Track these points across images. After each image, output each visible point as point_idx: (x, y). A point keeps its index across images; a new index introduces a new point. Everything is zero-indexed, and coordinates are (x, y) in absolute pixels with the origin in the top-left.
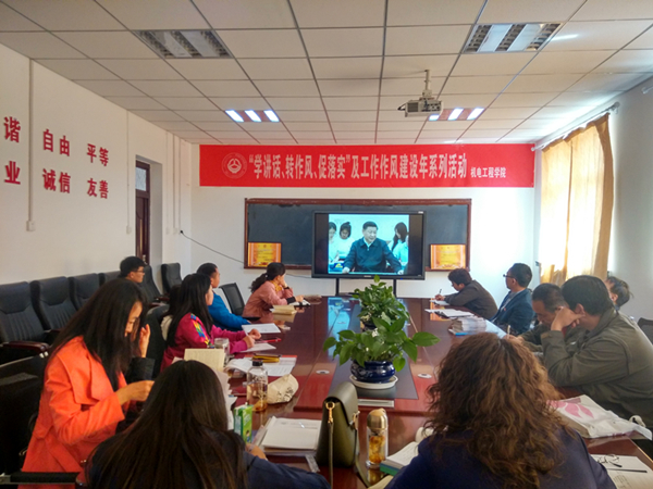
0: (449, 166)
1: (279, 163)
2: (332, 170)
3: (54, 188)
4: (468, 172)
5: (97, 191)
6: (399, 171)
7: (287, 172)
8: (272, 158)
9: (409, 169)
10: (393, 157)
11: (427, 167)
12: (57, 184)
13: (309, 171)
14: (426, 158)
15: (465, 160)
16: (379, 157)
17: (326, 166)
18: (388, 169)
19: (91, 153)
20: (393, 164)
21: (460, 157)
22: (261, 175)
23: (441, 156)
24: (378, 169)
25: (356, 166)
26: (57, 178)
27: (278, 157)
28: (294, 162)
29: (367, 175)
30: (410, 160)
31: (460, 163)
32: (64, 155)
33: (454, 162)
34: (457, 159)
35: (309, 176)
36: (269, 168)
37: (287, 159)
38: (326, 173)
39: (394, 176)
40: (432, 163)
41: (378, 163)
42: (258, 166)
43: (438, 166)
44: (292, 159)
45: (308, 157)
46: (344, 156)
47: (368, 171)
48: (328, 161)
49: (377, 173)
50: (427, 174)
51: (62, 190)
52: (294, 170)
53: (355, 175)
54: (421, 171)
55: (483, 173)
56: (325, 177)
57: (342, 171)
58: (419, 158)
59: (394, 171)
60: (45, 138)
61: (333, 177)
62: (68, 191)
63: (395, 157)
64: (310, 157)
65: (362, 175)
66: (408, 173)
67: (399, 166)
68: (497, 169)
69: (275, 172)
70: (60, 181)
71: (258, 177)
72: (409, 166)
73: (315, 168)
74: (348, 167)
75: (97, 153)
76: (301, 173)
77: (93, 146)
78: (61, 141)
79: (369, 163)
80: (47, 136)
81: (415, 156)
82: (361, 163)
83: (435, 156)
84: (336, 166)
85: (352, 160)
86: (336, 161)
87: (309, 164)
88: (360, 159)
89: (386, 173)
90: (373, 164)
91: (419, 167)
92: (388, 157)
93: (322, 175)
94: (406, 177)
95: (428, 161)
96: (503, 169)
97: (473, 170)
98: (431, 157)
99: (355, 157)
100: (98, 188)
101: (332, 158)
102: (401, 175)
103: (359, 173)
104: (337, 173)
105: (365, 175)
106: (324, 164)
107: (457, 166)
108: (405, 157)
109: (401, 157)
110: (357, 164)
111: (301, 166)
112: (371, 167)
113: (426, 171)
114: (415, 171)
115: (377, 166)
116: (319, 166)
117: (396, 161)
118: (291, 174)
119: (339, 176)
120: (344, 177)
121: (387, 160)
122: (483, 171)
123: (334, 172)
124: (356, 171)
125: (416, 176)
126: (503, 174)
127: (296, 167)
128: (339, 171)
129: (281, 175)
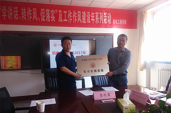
0: (104, 18)
1: (17, 11)
2: (48, 17)
4: (112, 21)
6: (82, 19)
7: (23, 17)
8: (13, 9)
9: (86, 19)
10: (79, 12)
11: (95, 18)
13: (35, 17)
14: (94, 14)
15: (110, 16)
16: (72, 12)
17: (45, 15)
18: (77, 18)
21: (108, 14)
22: (7, 17)
23: (100, 13)
24: (72, 18)
25: (60, 16)
27: (17, 8)
28: (26, 11)
29: (67, 20)
30: (87, 14)
31: (108, 17)
33: (106, 16)
34: (107, 15)
35: (35, 19)
36: (11, 14)
37: (22, 9)
38: (45, 18)
39: (79, 22)
40: (97, 16)
41: (72, 15)
42: (4, 12)
43: (99, 18)
44: (25, 10)
45: (34, 9)
46: (54, 10)
47: (67, 18)
48: (45, 12)
49: (71, 20)
50: (94, 21)
52: (27, 16)
53: (60, 20)
54: (92, 20)
56: (44, 20)
58: (91, 14)
59: (79, 19)
61: (49, 21)
64: (35, 9)
65: (64, 20)
67: (82, 17)
68: (123, 21)
69: (15, 16)
71: (4, 19)
72: (86, 17)
74: (57, 16)
76: (31, 17)
79: (67, 14)
81: (89, 12)
82: (63, 14)
83: (98, 13)
84: (50, 15)
85: (58, 13)
86: (50, 12)
87: (35, 13)
88: (62, 12)
89: (76, 20)
90: (69, 15)
91: (91, 18)
92: (77, 12)
94: (85, 22)
95: (95, 15)
96: (125, 21)
97: (114, 20)
98: (96, 13)
99: (60, 11)
101: (48, 10)
102: (83, 22)
103: (62, 19)
104: (51, 19)
106: (44, 13)
107: (107, 18)
108: (85, 12)
109: (83, 12)
110: (61, 15)
111: (31, 14)
112: (69, 17)
113: (94, 20)
114: (89, 20)
115: (71, 16)
116: (41, 14)
117: (80, 14)
118: (25, 18)
119: (52, 20)
120: (54, 21)
121: (76, 13)
122: (117, 21)
123: (49, 18)
124: (61, 18)
125: (90, 22)
126: (125, 23)
127: (28, 14)
128: (52, 17)
129: (19, 18)
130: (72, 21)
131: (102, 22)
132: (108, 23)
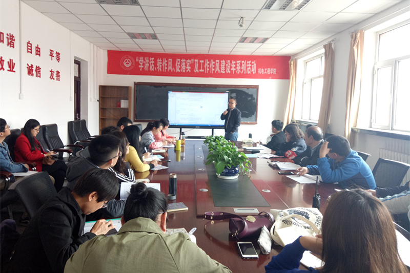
0: (247, 67)
1: (153, 62)
2: (184, 67)
3: (33, 75)
4: (257, 71)
5: (55, 77)
6: (220, 69)
7: (158, 68)
8: (149, 59)
10: (217, 61)
11: (235, 67)
12: (34, 72)
13: (170, 67)
14: (235, 62)
15: (255, 64)
16: (209, 61)
17: (180, 65)
18: (215, 68)
19: (51, 55)
20: (217, 65)
21: (253, 63)
22: (143, 68)
23: (243, 62)
24: (209, 68)
26: (34, 69)
27: (153, 59)
28: (162, 62)
29: (203, 71)
30: (226, 63)
31: (253, 66)
32: (37, 56)
33: (250, 65)
34: (251, 63)
35: (170, 70)
36: (148, 65)
37: (158, 60)
38: (180, 69)
39: (217, 72)
40: (238, 65)
41: (209, 64)
42: (141, 64)
43: (241, 67)
44: (161, 60)
45: (169, 60)
46: (190, 59)
47: (204, 68)
48: (181, 62)
49: (208, 69)
50: (235, 71)
51: (37, 76)
53: (196, 70)
54: (232, 69)
55: (264, 71)
56: (179, 71)
57: (189, 68)
58: (231, 62)
59: (217, 69)
60: (28, 46)
61: (184, 71)
62: (40, 77)
63: (218, 61)
64: (171, 60)
65: (200, 71)
66: (225, 70)
67: (220, 66)
68: (272, 69)
69: (151, 67)
70: (36, 71)
71: (141, 70)
72: (225, 67)
73: (174, 66)
74: (192, 66)
75: (55, 55)
76: (166, 68)
77: (52, 51)
78: (36, 47)
79: (204, 64)
80: (29, 45)
81: (229, 61)
82: (199, 64)
83: (240, 61)
84: (186, 65)
85: (194, 62)
86: (185, 62)
87: (170, 63)
88: (199, 61)
89: (213, 70)
90: (206, 65)
91: (231, 67)
92: (215, 61)
93: (178, 70)
94: (224, 72)
95: (236, 64)
96: (275, 69)
97: (259, 69)
98: (238, 62)
99: (196, 61)
100: (55, 74)
101: (183, 60)
102: (222, 72)
103: (199, 69)
104: (186, 69)
105: (202, 70)
106: (179, 63)
107: (251, 67)
108: (224, 61)
109: (221, 61)
110: (198, 65)
111: (166, 65)
112: (205, 66)
113: (235, 69)
114: (229, 69)
115: (208, 66)
116: (176, 65)
117: (218, 63)
118: (160, 69)
119: (187, 71)
120: (190, 71)
121: (214, 63)
122: (264, 70)
123: (184, 69)
124: (197, 68)
125: (230, 72)
126: (275, 72)
127: (163, 65)
128: (187, 68)
129: (154, 69)
130: (209, 71)
131: (244, 71)
132: (252, 73)
